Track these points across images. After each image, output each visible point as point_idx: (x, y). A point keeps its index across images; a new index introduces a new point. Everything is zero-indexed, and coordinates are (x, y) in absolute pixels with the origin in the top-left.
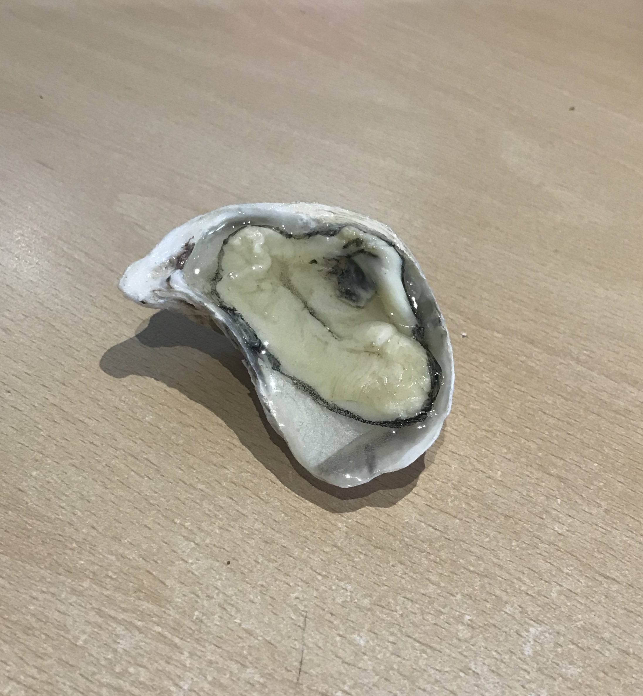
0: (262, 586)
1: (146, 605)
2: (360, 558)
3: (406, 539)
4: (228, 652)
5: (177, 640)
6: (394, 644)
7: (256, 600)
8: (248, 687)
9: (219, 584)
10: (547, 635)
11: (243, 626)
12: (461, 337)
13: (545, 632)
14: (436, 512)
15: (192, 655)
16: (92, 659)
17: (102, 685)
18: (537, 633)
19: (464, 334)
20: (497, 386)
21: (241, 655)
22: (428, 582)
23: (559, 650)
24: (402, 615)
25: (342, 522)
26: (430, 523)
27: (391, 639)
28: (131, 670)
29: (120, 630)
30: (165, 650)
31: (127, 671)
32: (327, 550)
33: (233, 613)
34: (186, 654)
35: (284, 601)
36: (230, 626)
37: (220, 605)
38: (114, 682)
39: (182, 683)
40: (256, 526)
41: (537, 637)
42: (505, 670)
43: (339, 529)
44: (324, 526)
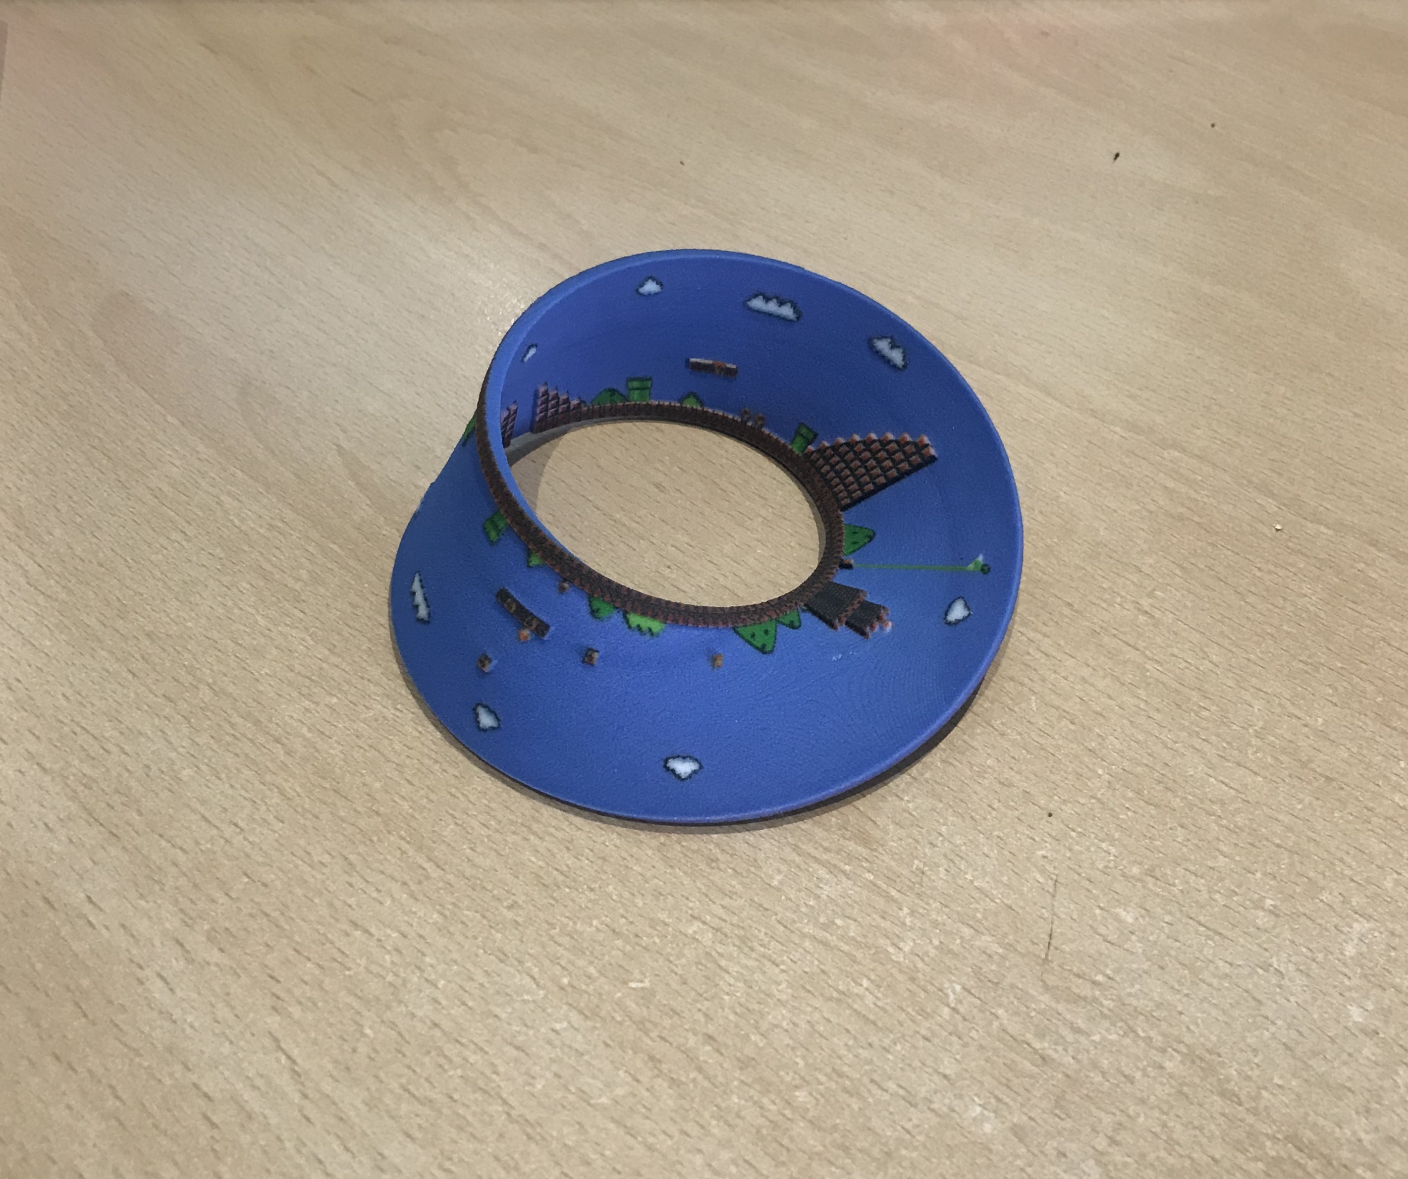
0: (998, 837)
1: (851, 846)
2: (1127, 815)
3: (1190, 797)
4: (958, 913)
5: (894, 893)
6: (1172, 925)
7: (992, 854)
8: (984, 957)
9: (944, 829)
10: (1376, 934)
11: (976, 884)
12: (1274, 531)
13: (1374, 930)
14: (1230, 764)
15: (912, 913)
16: (790, 904)
17: (804, 936)
18: (1363, 931)
19: (1278, 527)
20: (1322, 603)
21: (974, 918)
22: (1217, 853)
23: (1393, 954)
24: (1182, 891)
25: (1103, 767)
26: (1222, 778)
27: (1168, 918)
28: (839, 922)
29: (822, 872)
30: (880, 903)
31: (834, 923)
32: (1082, 801)
33: (962, 867)
34: (906, 910)
35: (1028, 859)
36: (960, 882)
37: (945, 856)
38: (821, 934)
39: (901, 945)
40: (989, 762)
41: (1362, 935)
42: (1317, 971)
43: (1100, 776)
44: (1079, 770)
